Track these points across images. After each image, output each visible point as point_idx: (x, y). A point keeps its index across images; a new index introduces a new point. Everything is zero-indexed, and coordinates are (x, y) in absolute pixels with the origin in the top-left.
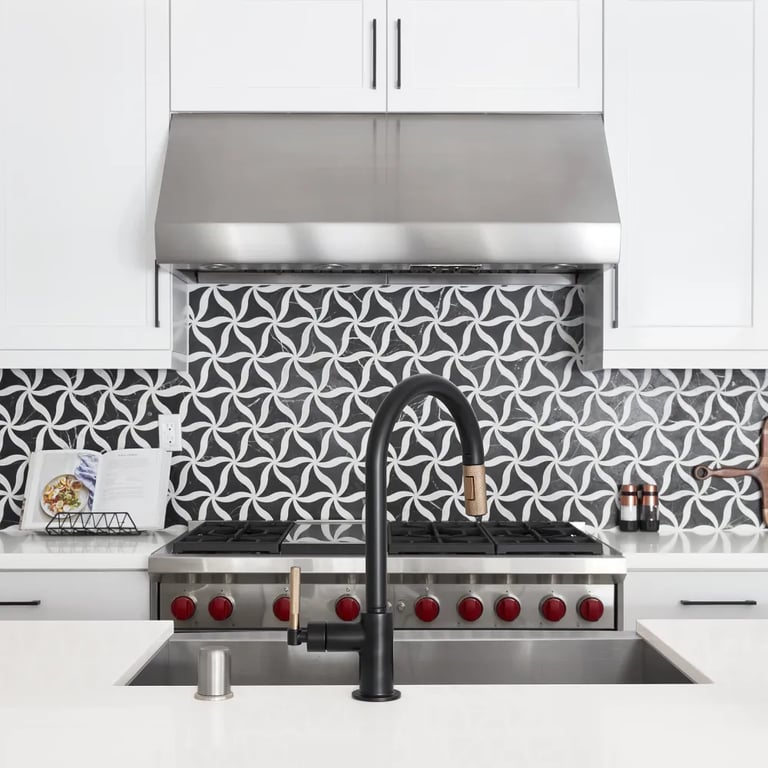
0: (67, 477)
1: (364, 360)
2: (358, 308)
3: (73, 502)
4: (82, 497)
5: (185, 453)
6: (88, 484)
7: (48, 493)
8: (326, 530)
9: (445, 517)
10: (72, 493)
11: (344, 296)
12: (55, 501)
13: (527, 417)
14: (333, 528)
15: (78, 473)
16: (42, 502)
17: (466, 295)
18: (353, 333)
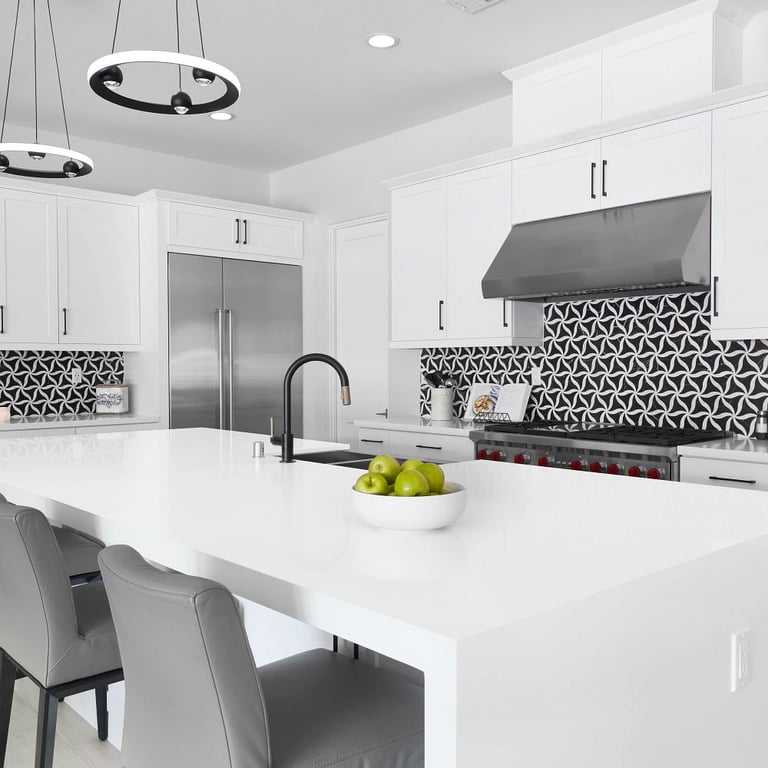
0: (485, 396)
1: (621, 338)
2: (618, 310)
3: (486, 408)
4: (490, 406)
5: (542, 386)
6: (494, 400)
7: (477, 403)
8: (584, 426)
9: (660, 425)
10: (486, 404)
11: (611, 304)
12: (479, 407)
13: (705, 369)
14: (587, 426)
15: (490, 394)
16: (474, 407)
17: (672, 300)
18: (615, 324)
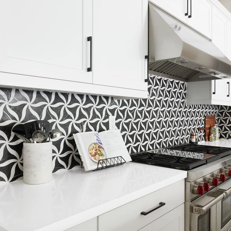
0: (95, 144)
3: (102, 155)
4: (103, 152)
7: (91, 152)
10: (100, 151)
12: (95, 155)
15: (98, 141)
16: (91, 157)
